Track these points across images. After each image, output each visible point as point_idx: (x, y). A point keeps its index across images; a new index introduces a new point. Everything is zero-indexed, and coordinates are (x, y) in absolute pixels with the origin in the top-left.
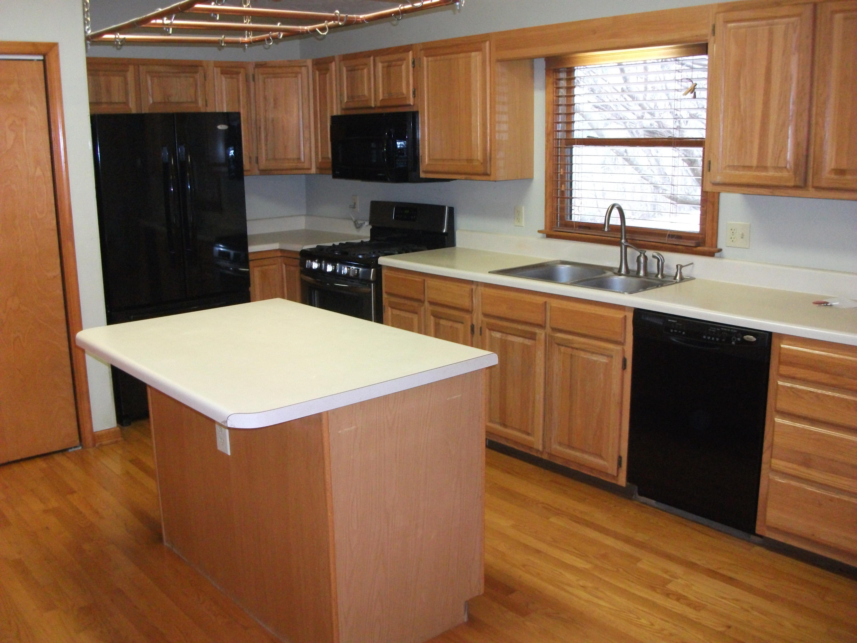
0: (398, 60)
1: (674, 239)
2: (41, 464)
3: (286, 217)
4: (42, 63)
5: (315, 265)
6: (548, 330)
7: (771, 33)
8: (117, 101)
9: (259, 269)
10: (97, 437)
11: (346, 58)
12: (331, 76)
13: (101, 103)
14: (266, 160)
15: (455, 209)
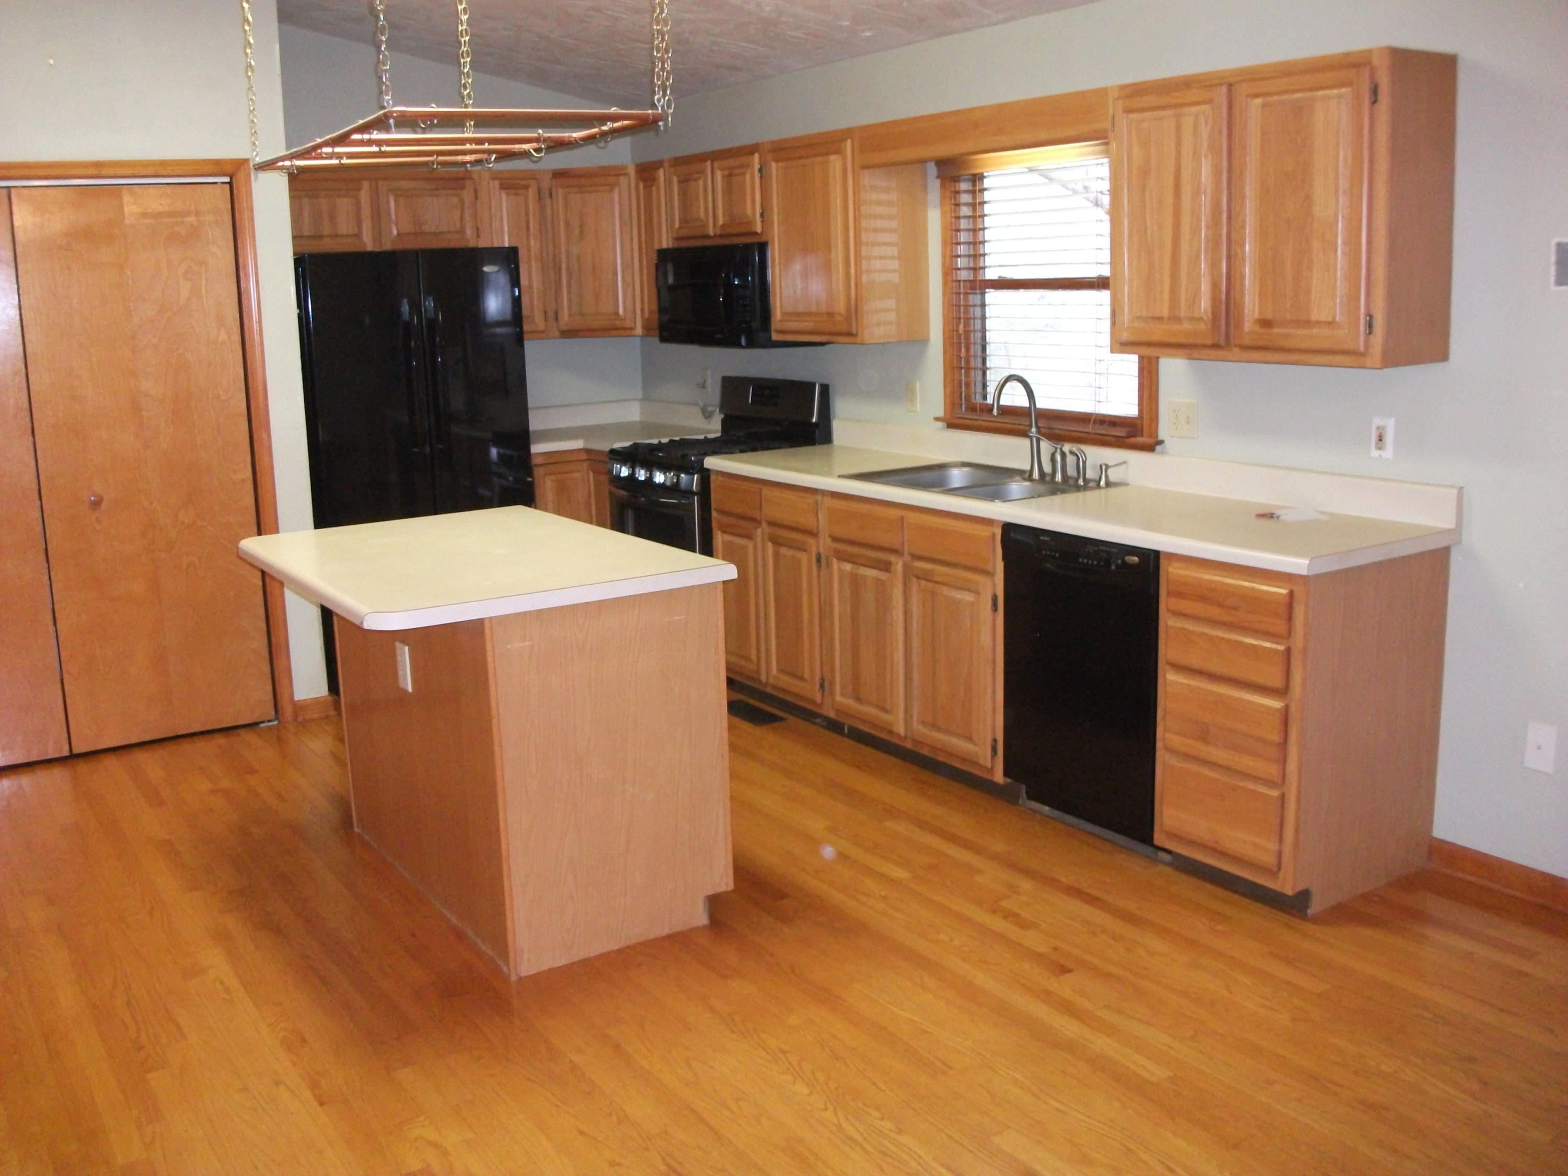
0: (741, 166)
1: (1105, 426)
2: (221, 740)
3: (612, 402)
4: (228, 186)
5: (625, 472)
6: (907, 557)
7: (1178, 128)
8: (345, 233)
9: (554, 477)
10: (299, 708)
11: (679, 162)
12: (658, 189)
13: (322, 237)
14: (570, 315)
15: (830, 387)
